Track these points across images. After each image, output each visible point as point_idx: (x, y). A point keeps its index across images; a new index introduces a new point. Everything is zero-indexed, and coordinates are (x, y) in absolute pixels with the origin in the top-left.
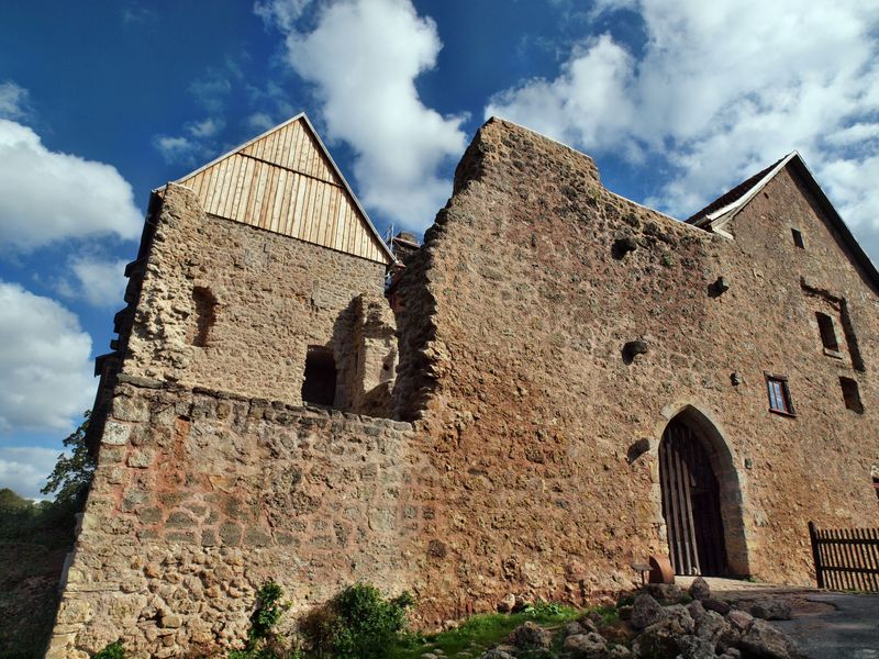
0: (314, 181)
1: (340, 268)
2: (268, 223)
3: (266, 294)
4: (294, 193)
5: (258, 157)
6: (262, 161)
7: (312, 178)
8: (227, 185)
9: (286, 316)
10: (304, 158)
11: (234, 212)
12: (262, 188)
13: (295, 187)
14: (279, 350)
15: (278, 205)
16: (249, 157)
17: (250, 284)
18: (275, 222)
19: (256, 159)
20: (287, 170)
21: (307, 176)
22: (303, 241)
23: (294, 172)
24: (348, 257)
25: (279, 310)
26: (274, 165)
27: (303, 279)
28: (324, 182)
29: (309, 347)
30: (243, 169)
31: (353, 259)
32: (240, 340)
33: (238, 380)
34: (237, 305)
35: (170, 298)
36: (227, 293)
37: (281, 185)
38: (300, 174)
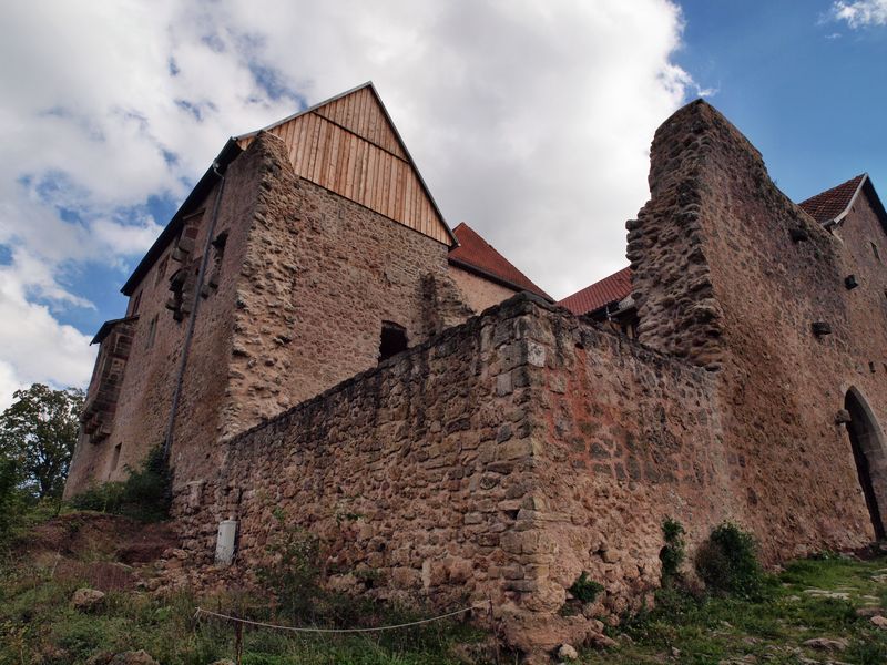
0: (382, 152)
1: (408, 244)
2: (342, 189)
3: (342, 263)
4: (364, 161)
5: (331, 119)
6: (335, 124)
7: (380, 148)
8: (302, 144)
9: (362, 288)
10: (372, 127)
11: (310, 173)
12: (335, 152)
13: (365, 157)
14: (356, 323)
15: (350, 171)
16: (322, 117)
17: (327, 249)
18: (348, 188)
19: (329, 121)
20: (358, 137)
21: (376, 146)
22: (375, 213)
23: (364, 140)
24: (415, 234)
25: (355, 281)
26: (346, 130)
27: (376, 251)
28: (391, 154)
29: (383, 322)
30: (317, 129)
31: (420, 237)
32: (319, 308)
33: (319, 351)
34: (315, 271)
35: (278, 252)
36: (305, 257)
37: (353, 151)
38: (370, 143)
